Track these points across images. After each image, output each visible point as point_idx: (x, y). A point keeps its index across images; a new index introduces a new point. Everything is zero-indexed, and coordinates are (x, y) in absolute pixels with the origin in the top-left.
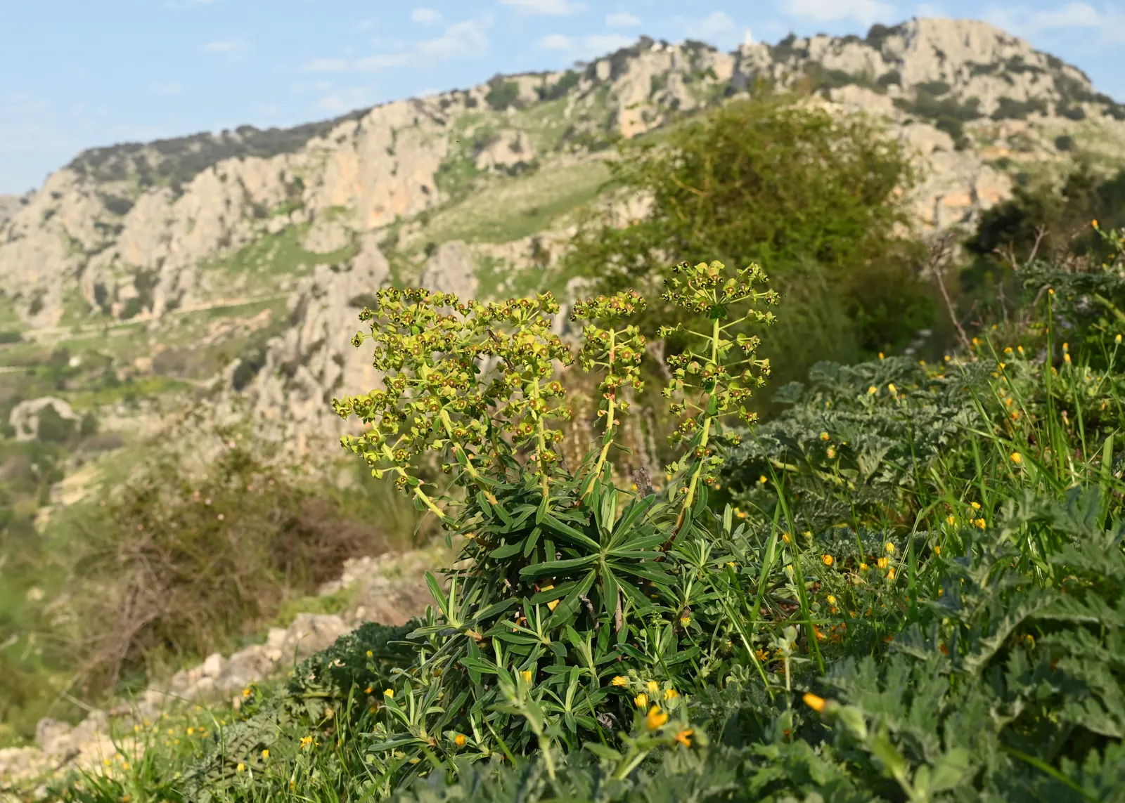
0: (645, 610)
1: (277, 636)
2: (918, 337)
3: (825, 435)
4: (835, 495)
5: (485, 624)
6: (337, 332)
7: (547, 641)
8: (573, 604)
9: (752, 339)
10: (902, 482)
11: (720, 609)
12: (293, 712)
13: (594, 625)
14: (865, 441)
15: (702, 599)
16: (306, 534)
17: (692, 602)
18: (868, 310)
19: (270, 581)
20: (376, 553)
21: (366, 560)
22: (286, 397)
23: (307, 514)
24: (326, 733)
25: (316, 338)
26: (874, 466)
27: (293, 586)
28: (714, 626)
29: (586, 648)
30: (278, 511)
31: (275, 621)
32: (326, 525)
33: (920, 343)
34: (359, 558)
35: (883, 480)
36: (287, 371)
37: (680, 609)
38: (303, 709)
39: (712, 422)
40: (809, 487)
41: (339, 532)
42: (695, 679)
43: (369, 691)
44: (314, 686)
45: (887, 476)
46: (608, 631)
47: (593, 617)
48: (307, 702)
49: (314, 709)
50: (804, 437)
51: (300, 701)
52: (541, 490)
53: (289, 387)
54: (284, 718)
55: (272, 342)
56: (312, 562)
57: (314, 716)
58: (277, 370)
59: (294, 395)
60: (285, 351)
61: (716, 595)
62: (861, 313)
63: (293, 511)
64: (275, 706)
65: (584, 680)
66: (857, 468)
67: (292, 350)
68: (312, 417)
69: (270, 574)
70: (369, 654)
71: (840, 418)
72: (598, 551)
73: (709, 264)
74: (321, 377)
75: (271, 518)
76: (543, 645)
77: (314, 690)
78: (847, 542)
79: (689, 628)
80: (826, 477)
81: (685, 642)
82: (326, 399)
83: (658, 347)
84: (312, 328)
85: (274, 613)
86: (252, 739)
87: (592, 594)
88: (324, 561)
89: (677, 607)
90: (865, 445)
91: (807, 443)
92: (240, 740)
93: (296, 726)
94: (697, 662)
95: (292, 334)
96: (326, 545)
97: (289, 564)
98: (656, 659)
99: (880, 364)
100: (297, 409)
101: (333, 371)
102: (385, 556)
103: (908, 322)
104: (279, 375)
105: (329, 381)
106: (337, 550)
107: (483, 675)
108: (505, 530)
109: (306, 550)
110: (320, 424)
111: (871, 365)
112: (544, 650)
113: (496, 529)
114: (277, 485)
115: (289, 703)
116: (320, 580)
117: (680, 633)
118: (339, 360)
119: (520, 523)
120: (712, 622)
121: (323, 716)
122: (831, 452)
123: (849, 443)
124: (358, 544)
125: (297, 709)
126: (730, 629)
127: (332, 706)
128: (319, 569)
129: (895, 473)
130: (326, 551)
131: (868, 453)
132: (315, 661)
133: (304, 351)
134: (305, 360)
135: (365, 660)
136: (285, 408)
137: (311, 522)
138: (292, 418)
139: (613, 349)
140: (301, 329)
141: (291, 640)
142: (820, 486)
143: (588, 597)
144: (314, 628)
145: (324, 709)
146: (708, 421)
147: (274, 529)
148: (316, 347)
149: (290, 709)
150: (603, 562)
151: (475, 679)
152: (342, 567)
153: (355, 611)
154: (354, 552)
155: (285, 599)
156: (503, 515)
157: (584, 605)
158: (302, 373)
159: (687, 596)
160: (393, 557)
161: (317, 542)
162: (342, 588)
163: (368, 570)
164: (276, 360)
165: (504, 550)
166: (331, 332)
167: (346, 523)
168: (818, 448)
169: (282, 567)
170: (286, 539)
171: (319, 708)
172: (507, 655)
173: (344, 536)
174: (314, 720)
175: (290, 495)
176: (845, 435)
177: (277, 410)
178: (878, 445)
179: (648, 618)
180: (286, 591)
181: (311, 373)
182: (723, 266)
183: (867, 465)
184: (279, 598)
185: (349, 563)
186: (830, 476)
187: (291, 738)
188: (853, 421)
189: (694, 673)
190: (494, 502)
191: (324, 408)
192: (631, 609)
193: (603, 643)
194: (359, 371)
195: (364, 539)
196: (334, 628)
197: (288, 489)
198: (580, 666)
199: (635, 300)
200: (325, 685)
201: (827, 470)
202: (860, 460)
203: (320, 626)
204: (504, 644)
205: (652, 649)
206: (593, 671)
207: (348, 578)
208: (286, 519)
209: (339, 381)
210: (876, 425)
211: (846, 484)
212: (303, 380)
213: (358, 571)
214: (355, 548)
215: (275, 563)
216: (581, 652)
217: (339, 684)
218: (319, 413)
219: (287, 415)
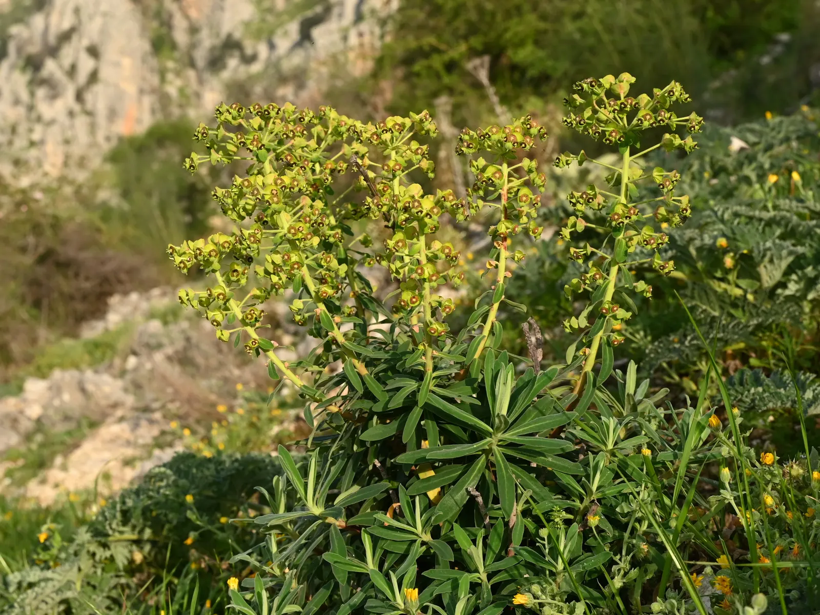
0: (546, 505)
1: (35, 387)
2: (776, 42)
3: (722, 242)
4: (732, 311)
5: (352, 510)
6: (91, 18)
7: (427, 538)
8: (459, 497)
9: (671, 174)
10: (810, 296)
11: (634, 506)
12: (97, 558)
13: (483, 520)
14: (769, 249)
15: (610, 491)
16: (64, 266)
17: (599, 495)
18: (719, 10)
19: (24, 321)
20: (144, 287)
21: (134, 297)
22: (32, 94)
23: (64, 242)
24: (135, 580)
25: (66, 25)
26: (778, 275)
27: (51, 325)
28: (627, 524)
29: (476, 553)
30: (31, 240)
31: (31, 368)
32: (86, 255)
33: (778, 49)
34: (126, 293)
35: (788, 292)
36: (33, 64)
37: (586, 502)
38: (108, 554)
39: (620, 269)
40: (701, 300)
41: (103, 263)
42: (606, 591)
43: (189, 541)
44: (122, 529)
45: (792, 288)
46: (501, 529)
47: (483, 511)
48: (112, 547)
49: (121, 555)
50: (698, 243)
51: (105, 546)
52: (424, 365)
53: (36, 82)
54: (85, 563)
55: (15, 30)
56: (72, 298)
57: (121, 561)
58: (21, 63)
59: (41, 92)
60: (30, 41)
61: (629, 488)
62: (710, 14)
63: (49, 240)
64: (76, 554)
65: (474, 587)
66: (758, 278)
67: (38, 38)
68: (63, 118)
69: (24, 313)
70: (189, 499)
71: (736, 215)
72: (490, 435)
73: (616, 77)
74: (72, 71)
75: (23, 250)
76: (423, 543)
77: (121, 533)
78: (760, 389)
79: (597, 527)
80: (720, 287)
81: (590, 541)
82: (79, 97)
83: (482, 65)
84: (62, 14)
85: (28, 359)
86: (54, 595)
87: (482, 486)
88: (85, 298)
89: (582, 500)
90: (769, 254)
91: (699, 250)
92: (40, 598)
93: (99, 571)
94: (609, 571)
95: (38, 21)
96: (87, 279)
97: (45, 302)
98: (560, 566)
99: (767, 125)
100: (46, 110)
101: (86, 64)
102: (156, 292)
103: (765, 25)
104: (24, 69)
105: (82, 76)
106: (101, 285)
107: (349, 573)
108: (378, 408)
109: (64, 284)
110: (72, 127)
111: (756, 126)
112: (424, 548)
113: (366, 405)
114: (30, 211)
115: (93, 548)
116: (81, 319)
117: (586, 532)
118: (93, 52)
119: (397, 402)
120: (624, 520)
121: (131, 561)
122: (729, 261)
123: (751, 251)
124: (123, 276)
125: (101, 554)
126: (645, 527)
127: (141, 549)
128: (80, 307)
129: (802, 285)
130: (87, 285)
131: (771, 261)
132: (124, 503)
133: (52, 40)
134: (53, 51)
135: (183, 505)
136: (31, 108)
137: (69, 252)
138: (39, 119)
139: (506, 187)
140: (48, 16)
141: (56, 403)
142: (713, 298)
143: (477, 489)
144: (83, 390)
145: (131, 552)
146: (614, 270)
147: (28, 260)
148: (66, 37)
149: (93, 555)
150: (495, 448)
151: (341, 579)
152: (106, 304)
153: (125, 359)
154: (119, 287)
155: (41, 342)
156: (376, 388)
157: (472, 498)
158: (50, 67)
159: (594, 488)
160: (164, 294)
161: (77, 275)
162: (107, 330)
163: (136, 308)
164: (19, 50)
165: (376, 432)
166: (84, 17)
167: (110, 253)
168: (713, 255)
169: (37, 304)
170: (41, 271)
171: (126, 552)
172: (379, 552)
173: (109, 267)
174: (121, 566)
175: (43, 221)
176: (746, 242)
177: (21, 111)
178: (784, 253)
179: (548, 515)
180: (43, 333)
181: (61, 67)
182: (633, 80)
183: (770, 274)
184: (34, 341)
185: (114, 300)
186: (723, 285)
187: (94, 587)
188: (751, 218)
189: (605, 583)
190: (364, 371)
191: (77, 108)
192: (527, 502)
193: (496, 544)
194: (117, 65)
195: (132, 272)
196: (107, 389)
197: (44, 215)
198: (469, 571)
199: (534, 131)
200: (134, 527)
201: (722, 280)
202: (762, 270)
203: (90, 387)
204: (375, 540)
205: (555, 552)
206: (484, 577)
207: (113, 319)
208: (41, 250)
209: (94, 77)
210: (778, 224)
211: (745, 296)
212: (52, 75)
213: (126, 309)
214: (120, 282)
215: (29, 300)
216: (470, 557)
217: (150, 527)
218: (71, 114)
219: (34, 115)
